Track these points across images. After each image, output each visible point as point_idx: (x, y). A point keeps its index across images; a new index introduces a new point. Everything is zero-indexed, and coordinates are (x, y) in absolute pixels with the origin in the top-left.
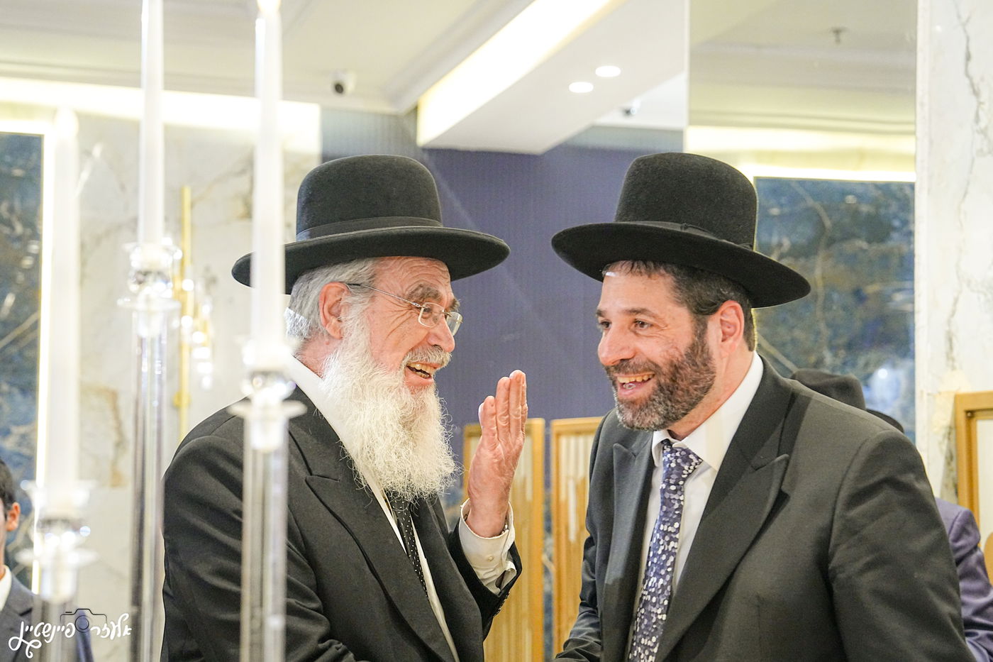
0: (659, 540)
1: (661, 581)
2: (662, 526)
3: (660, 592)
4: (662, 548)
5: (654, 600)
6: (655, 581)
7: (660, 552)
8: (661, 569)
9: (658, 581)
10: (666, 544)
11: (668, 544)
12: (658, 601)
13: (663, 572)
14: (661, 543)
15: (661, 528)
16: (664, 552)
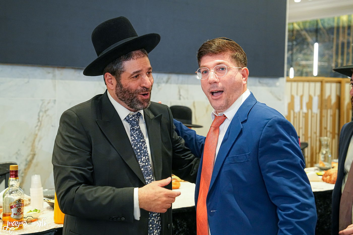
0: (142, 145)
1: (147, 157)
2: (141, 140)
3: (148, 160)
4: (143, 147)
5: (147, 164)
6: (145, 158)
7: (143, 148)
8: (145, 154)
9: (146, 158)
10: (144, 145)
11: (145, 145)
12: (148, 164)
13: (146, 154)
14: (143, 145)
15: (141, 141)
16: (144, 148)
